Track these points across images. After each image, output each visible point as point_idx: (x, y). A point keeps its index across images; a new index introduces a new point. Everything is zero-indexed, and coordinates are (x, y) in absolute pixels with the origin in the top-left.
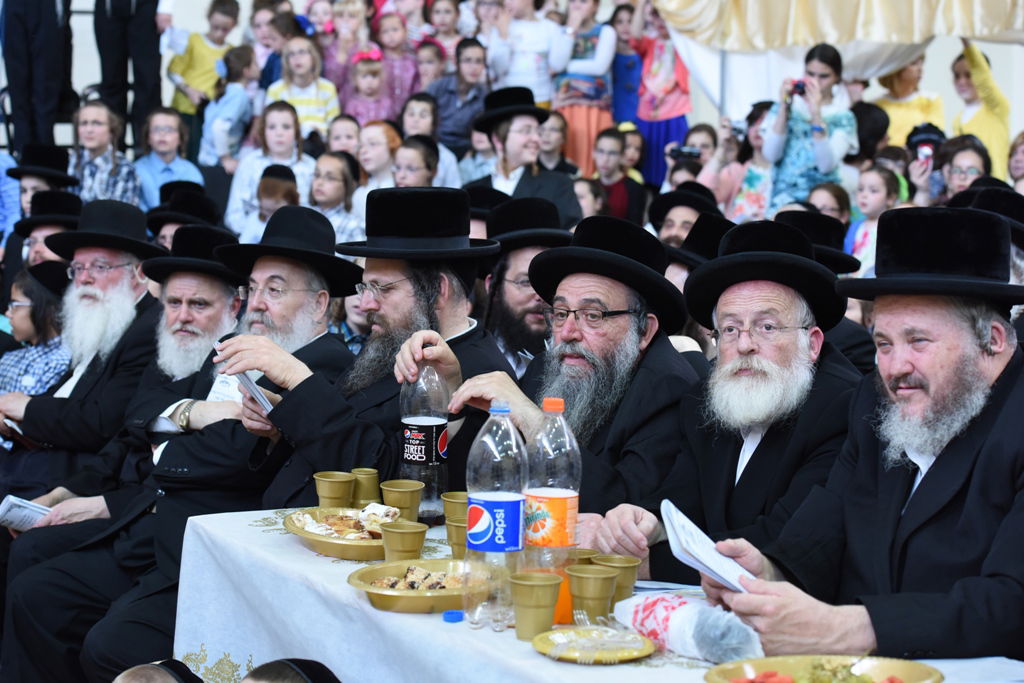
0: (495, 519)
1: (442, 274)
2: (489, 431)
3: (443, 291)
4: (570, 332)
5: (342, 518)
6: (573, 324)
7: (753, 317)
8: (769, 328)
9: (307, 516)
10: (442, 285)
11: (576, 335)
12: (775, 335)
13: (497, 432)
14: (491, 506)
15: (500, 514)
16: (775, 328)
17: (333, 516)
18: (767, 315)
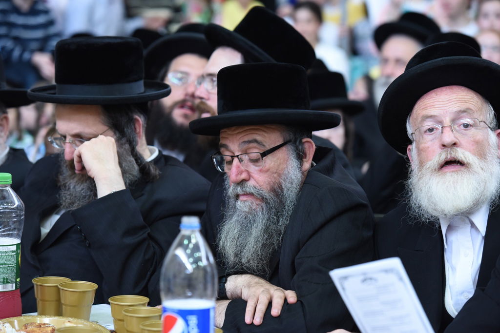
0: (188, 325)
1: (137, 117)
2: (181, 245)
3: (138, 130)
4: (237, 175)
5: (40, 326)
6: (238, 167)
7: (452, 116)
8: (466, 126)
9: (7, 325)
10: (137, 126)
11: (244, 176)
12: (472, 131)
13: (188, 245)
14: (185, 314)
15: (193, 320)
16: (471, 126)
17: (32, 324)
18: (464, 114)
